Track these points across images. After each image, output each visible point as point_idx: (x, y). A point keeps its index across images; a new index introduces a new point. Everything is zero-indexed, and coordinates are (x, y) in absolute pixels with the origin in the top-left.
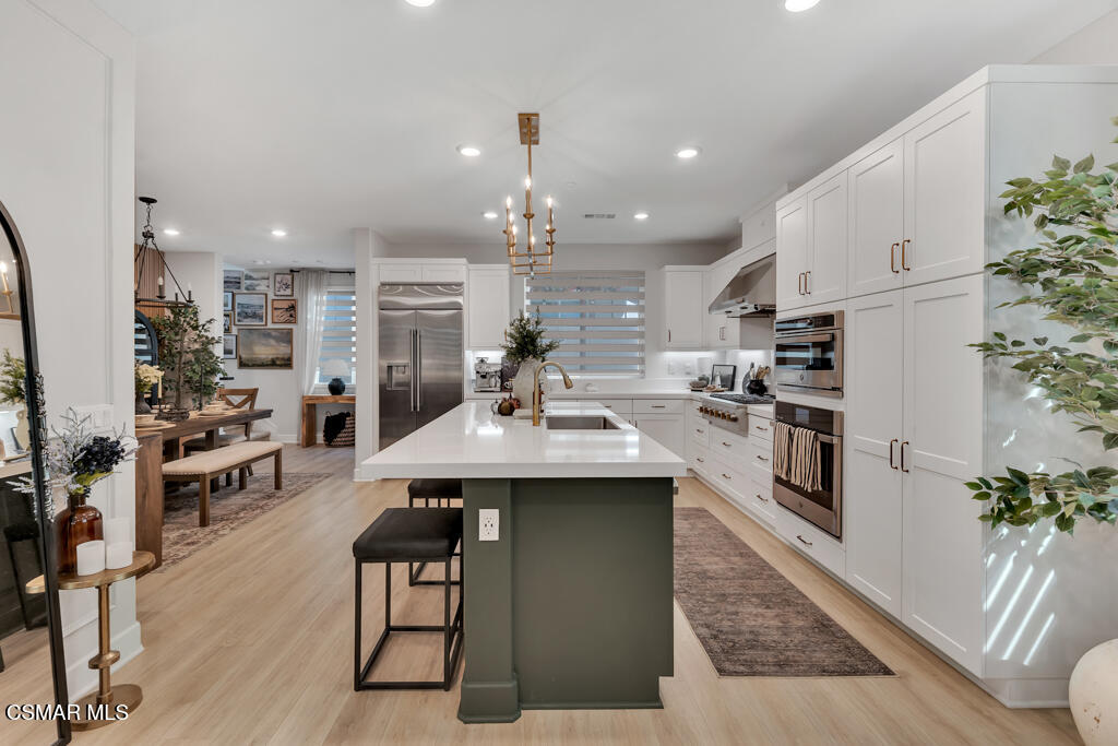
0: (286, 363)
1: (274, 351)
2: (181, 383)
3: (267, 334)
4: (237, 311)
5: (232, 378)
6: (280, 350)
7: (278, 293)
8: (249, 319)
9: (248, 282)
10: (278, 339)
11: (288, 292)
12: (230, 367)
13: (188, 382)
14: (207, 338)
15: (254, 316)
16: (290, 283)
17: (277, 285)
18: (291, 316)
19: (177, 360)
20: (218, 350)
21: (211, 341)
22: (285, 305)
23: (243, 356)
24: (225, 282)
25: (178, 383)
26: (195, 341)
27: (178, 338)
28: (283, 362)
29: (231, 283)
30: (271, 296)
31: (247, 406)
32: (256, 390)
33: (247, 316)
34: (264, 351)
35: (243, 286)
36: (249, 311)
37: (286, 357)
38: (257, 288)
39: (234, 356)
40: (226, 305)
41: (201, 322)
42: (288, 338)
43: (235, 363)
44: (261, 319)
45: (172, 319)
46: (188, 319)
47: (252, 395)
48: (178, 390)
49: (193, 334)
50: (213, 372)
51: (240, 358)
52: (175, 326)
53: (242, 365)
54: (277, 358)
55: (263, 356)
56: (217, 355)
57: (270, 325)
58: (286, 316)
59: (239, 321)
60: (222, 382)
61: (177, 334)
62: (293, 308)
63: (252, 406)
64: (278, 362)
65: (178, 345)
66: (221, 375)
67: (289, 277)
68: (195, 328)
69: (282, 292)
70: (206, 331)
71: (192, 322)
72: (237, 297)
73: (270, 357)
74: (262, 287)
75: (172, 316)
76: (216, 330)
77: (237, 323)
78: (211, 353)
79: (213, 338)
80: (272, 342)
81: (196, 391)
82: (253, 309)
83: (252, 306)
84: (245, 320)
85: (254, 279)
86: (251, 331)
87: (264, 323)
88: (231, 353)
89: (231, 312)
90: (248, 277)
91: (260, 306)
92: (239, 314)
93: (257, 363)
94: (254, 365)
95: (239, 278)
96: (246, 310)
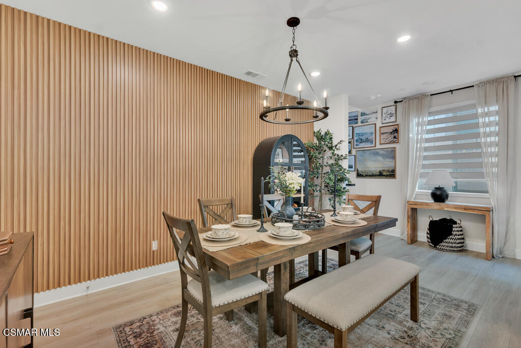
0: (392, 174)
1: (381, 165)
2: (323, 188)
3: (376, 153)
4: (356, 138)
5: (354, 185)
6: (386, 164)
7: (384, 122)
8: (363, 144)
9: (363, 117)
10: (384, 156)
11: (393, 119)
12: (352, 176)
13: (326, 186)
14: (338, 155)
15: (367, 140)
16: (394, 112)
17: (384, 115)
18: (395, 137)
19: (320, 171)
20: (345, 164)
21: (339, 158)
22: (390, 129)
23: (359, 169)
24: (349, 120)
25: (321, 187)
26: (331, 158)
27: (321, 155)
28: (388, 173)
29: (353, 120)
30: (379, 125)
31: (371, 211)
32: (380, 197)
33: (362, 141)
34: (374, 165)
35: (359, 121)
36: (363, 138)
37: (391, 169)
38: (369, 121)
39: (353, 169)
40: (349, 136)
41: (334, 144)
42: (392, 154)
43: (355, 174)
44: (372, 142)
45: (318, 144)
46: (326, 143)
47: (376, 202)
48: (320, 191)
49: (329, 153)
50: (342, 180)
51: (358, 171)
52: (319, 149)
53: (359, 175)
54: (384, 170)
55: (373, 169)
56: (344, 167)
57: (378, 146)
58: (391, 138)
59: (356, 145)
60: (348, 188)
61: (320, 153)
62: (396, 131)
63: (375, 213)
64: (384, 174)
65: (320, 161)
66: (347, 182)
67: (393, 108)
68: (331, 148)
69: (388, 120)
70: (338, 149)
71: (329, 145)
72: (355, 129)
73: (378, 170)
74: (372, 120)
75: (318, 143)
76: (343, 150)
77: (355, 147)
78: (340, 166)
79: (342, 156)
80: (380, 158)
81: (331, 193)
82: (366, 136)
83: (366, 134)
84: (361, 144)
85: (367, 115)
86: (365, 151)
87: (374, 145)
88: (352, 168)
89: (352, 140)
90: (363, 114)
91: (371, 133)
92: (357, 141)
93: (368, 174)
94: (366, 176)
95: (357, 116)
96: (361, 137)
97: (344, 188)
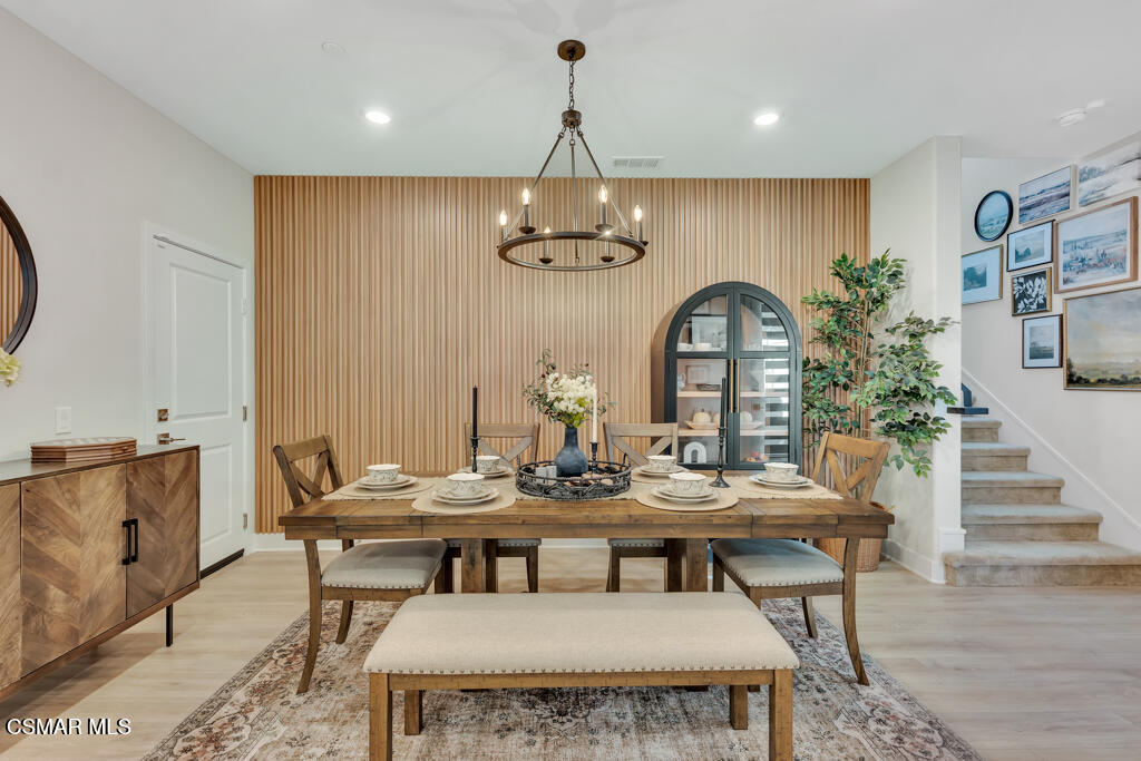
3: (1135, 304)
4: (1063, 258)
8: (1089, 274)
9: (1088, 185)
15: (1104, 261)
23: (1076, 361)
29: (1052, 199)
33: (1084, 265)
35: (1076, 198)
36: (1089, 253)
39: (1055, 361)
43: (1057, 376)
44: (1120, 265)
51: (1070, 366)
53: (1074, 381)
55: (1125, 360)
59: (1067, 282)
72: (1062, 228)
74: (1121, 186)
77: (1063, 287)
82: (1100, 247)
83: (1100, 238)
84: (1082, 277)
85: (1101, 173)
86: (1097, 299)
87: (1127, 275)
88: (1051, 356)
89: (1051, 265)
90: (1085, 175)
91: (1117, 235)
92: (1066, 266)
93: (1109, 377)
94: (1101, 382)
95: (1067, 184)
96: (1082, 253)
97: (936, 420)
